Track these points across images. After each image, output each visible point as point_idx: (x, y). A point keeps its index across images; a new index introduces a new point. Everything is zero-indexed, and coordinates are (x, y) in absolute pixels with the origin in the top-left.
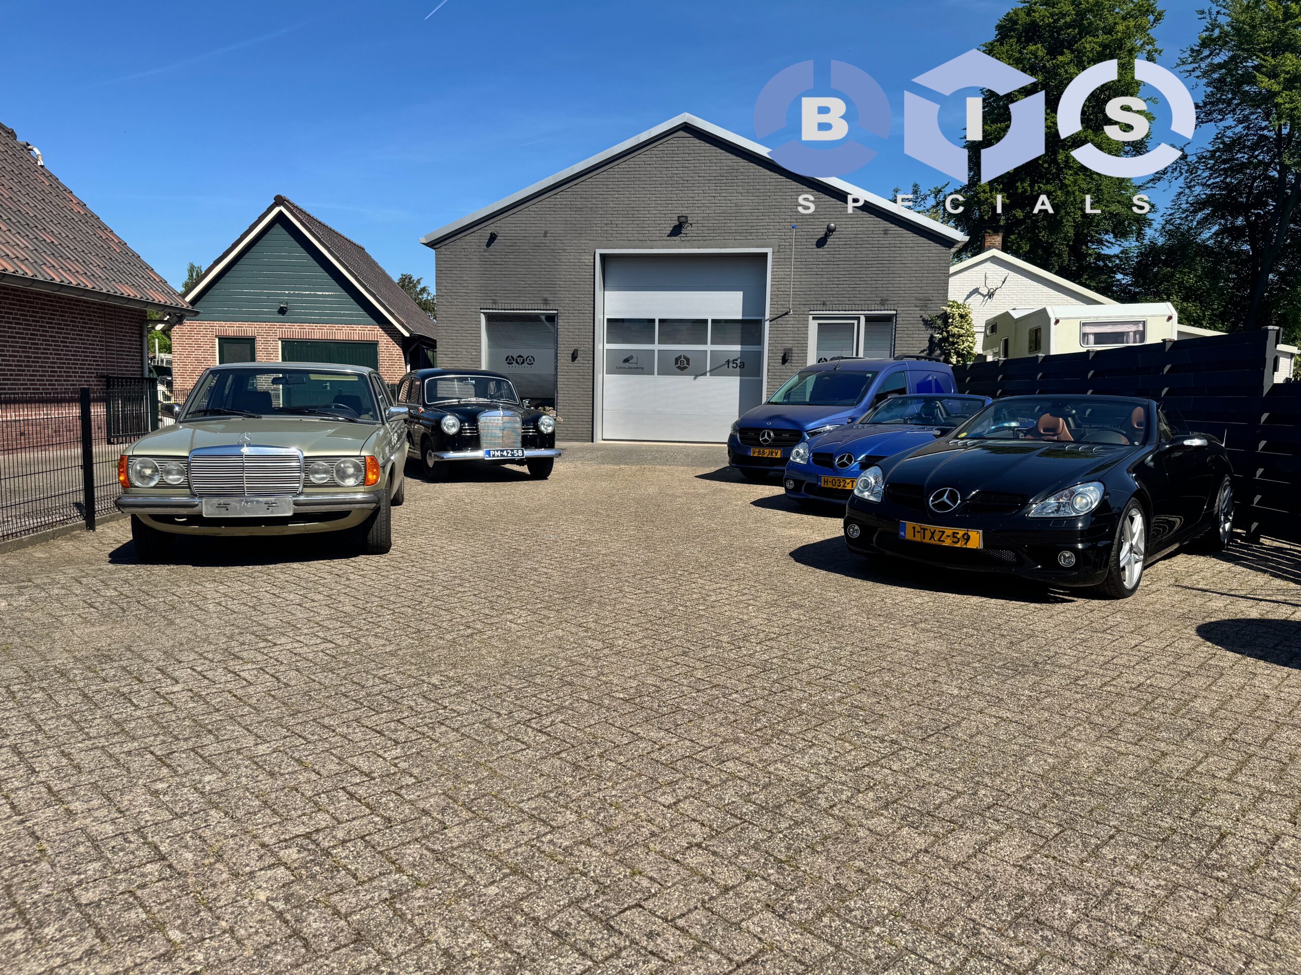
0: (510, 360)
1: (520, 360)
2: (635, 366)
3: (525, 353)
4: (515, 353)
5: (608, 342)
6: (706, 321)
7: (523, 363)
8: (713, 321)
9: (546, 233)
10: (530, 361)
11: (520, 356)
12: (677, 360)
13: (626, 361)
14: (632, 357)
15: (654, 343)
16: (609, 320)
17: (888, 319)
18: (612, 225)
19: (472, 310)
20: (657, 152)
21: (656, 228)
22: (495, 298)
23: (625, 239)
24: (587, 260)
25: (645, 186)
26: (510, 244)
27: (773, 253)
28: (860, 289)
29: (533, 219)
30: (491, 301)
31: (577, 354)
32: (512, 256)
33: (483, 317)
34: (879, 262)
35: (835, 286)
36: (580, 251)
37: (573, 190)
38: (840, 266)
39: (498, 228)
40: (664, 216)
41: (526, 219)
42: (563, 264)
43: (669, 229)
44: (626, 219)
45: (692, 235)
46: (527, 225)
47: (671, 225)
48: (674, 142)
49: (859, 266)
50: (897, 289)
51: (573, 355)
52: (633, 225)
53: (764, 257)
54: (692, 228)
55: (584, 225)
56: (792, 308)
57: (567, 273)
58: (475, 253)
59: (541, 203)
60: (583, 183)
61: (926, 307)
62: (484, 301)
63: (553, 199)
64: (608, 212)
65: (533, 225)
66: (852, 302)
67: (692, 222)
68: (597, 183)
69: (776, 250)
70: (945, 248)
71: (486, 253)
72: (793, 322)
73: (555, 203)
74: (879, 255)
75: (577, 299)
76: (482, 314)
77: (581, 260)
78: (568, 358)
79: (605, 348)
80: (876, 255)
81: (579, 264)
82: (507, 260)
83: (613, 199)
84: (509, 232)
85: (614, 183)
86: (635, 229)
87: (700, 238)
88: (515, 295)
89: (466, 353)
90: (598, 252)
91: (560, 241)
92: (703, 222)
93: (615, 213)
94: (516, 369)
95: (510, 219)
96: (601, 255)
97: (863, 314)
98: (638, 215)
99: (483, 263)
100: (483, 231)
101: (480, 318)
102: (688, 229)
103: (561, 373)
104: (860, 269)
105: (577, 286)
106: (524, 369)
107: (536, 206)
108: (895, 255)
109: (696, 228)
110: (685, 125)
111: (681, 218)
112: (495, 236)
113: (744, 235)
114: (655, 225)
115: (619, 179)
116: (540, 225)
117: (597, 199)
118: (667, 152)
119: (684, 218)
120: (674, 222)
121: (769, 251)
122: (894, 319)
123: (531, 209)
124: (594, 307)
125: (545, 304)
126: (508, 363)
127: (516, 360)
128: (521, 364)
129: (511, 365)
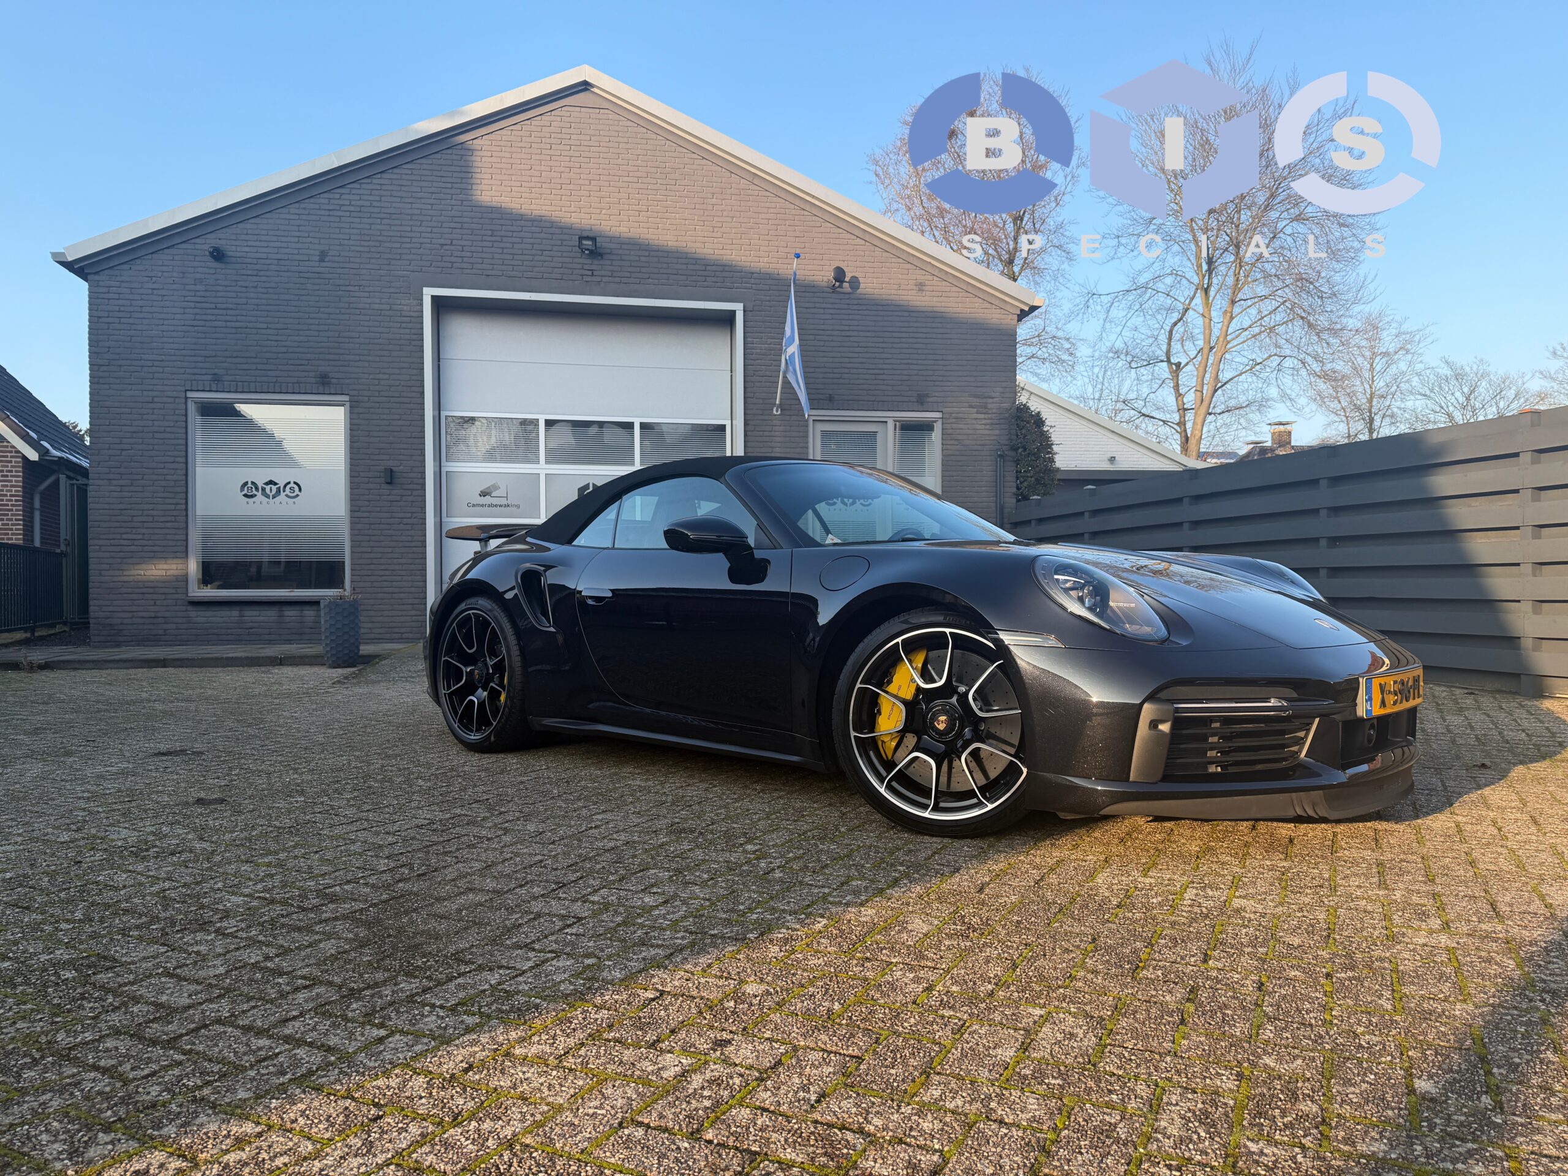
0: (249, 490)
2: (503, 501)
3: (282, 476)
4: (260, 476)
5: (449, 459)
6: (629, 426)
7: (278, 493)
8: (644, 426)
9: (323, 256)
10: (292, 491)
11: (271, 482)
12: (581, 491)
13: (484, 494)
14: (495, 487)
15: (537, 462)
16: (448, 419)
17: (927, 427)
18: (452, 248)
19: (169, 394)
20: (533, 128)
21: (537, 258)
22: (216, 371)
23: (480, 272)
24: (405, 308)
25: (513, 184)
26: (249, 272)
27: (744, 311)
28: (884, 377)
29: (296, 228)
30: (209, 377)
31: (390, 477)
32: (252, 295)
33: (192, 408)
34: (911, 335)
35: (846, 371)
36: (392, 290)
37: (375, 181)
38: (852, 339)
39: (223, 242)
40: (550, 236)
41: (282, 227)
42: (358, 312)
43: (561, 259)
44: (480, 238)
45: (603, 273)
46: (283, 239)
47: (565, 254)
48: (564, 113)
49: (881, 340)
50: (940, 378)
51: (382, 480)
52: (493, 250)
53: (727, 320)
54: (601, 262)
55: (398, 245)
56: (781, 404)
57: (367, 329)
58: (174, 287)
59: (312, 200)
60: (395, 171)
61: (985, 407)
62: (193, 377)
63: (338, 196)
64: (445, 225)
65: (296, 240)
66: (873, 398)
67: (602, 251)
68: (421, 172)
69: (749, 308)
70: (1010, 316)
71: (199, 287)
72: (782, 428)
73: (341, 202)
74: (912, 324)
75: (387, 376)
76: (189, 402)
77: (394, 307)
78: (371, 486)
79: (444, 470)
80: (906, 324)
81: (390, 313)
82: (244, 301)
83: (453, 202)
84: (247, 249)
85: (455, 175)
86: (496, 256)
87: (618, 280)
88: (259, 367)
89: (155, 477)
90: (428, 293)
91: (352, 271)
92: (620, 252)
93: (459, 225)
94: (261, 507)
95: (248, 226)
96: (433, 297)
97: (892, 417)
98: (502, 233)
99: (192, 305)
100: (192, 246)
101: (186, 410)
102: (596, 262)
103: (357, 514)
104: (884, 345)
105: (385, 353)
106: (280, 508)
107: (302, 206)
108: (934, 325)
109: (609, 262)
110: (585, 86)
111: (585, 242)
112: (218, 255)
113: (694, 278)
114: (534, 252)
115: (464, 169)
116: (309, 240)
117: (423, 201)
118: (552, 129)
119: (590, 243)
120: (570, 249)
121: (738, 307)
122: (938, 427)
123: (292, 211)
124: (423, 393)
125: (324, 384)
126: (245, 495)
127: (263, 489)
128: (274, 497)
129: (251, 500)
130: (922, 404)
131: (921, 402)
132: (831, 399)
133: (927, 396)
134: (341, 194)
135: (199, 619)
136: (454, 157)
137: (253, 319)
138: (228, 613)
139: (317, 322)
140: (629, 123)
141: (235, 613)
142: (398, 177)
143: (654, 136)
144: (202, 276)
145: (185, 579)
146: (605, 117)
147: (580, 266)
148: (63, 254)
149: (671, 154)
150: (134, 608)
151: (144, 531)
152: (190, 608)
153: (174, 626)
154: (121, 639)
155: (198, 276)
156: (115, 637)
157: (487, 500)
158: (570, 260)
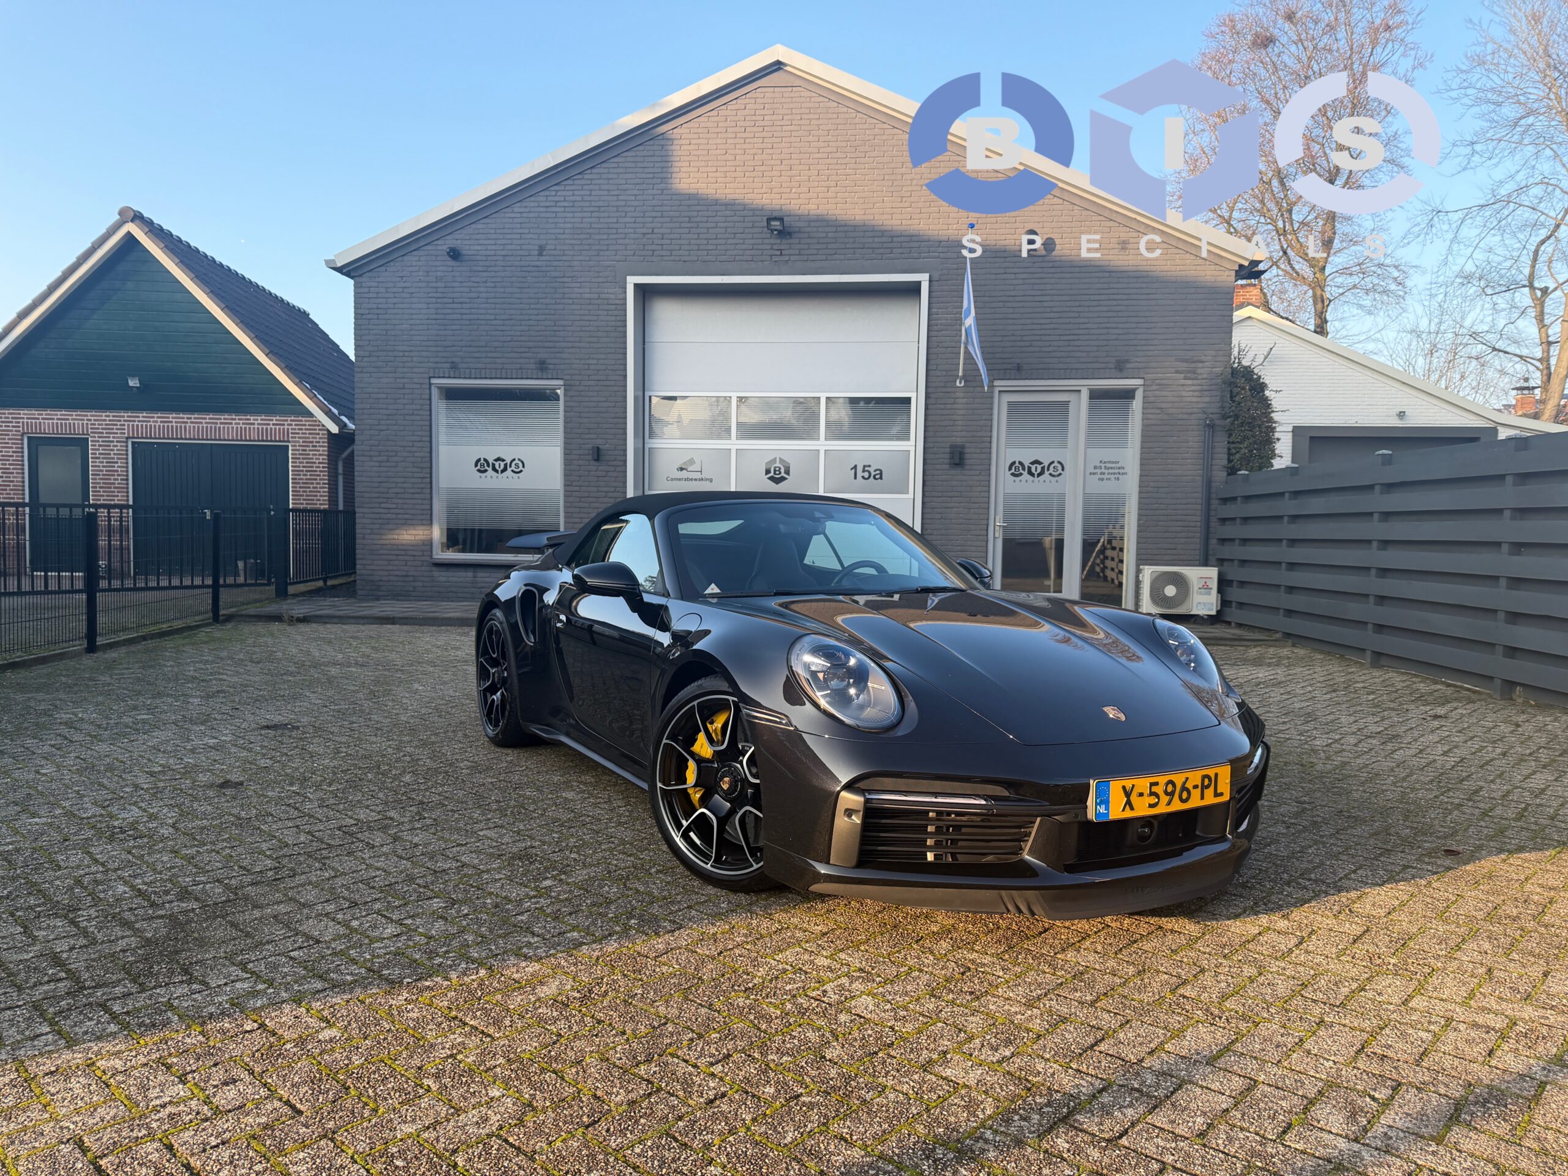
0: (482, 466)
1: (499, 466)
2: (698, 476)
3: (507, 453)
4: (490, 453)
5: (652, 436)
6: (816, 401)
7: (505, 469)
8: (829, 400)
9: (541, 250)
10: (517, 467)
11: (500, 459)
12: (769, 465)
13: (683, 466)
14: (692, 462)
15: (729, 438)
16: (652, 398)
18: (654, 236)
19: (416, 380)
20: (729, 113)
21: (729, 241)
22: (454, 359)
23: (677, 258)
24: (612, 296)
25: (710, 169)
26: (480, 269)
27: (930, 281)
28: (1079, 343)
29: (519, 226)
30: (448, 365)
31: (598, 455)
32: (482, 289)
33: (435, 392)
34: (1111, 297)
35: (1038, 338)
36: (600, 280)
37: (586, 177)
38: (1045, 304)
39: (459, 242)
40: (742, 219)
41: (507, 226)
42: (571, 301)
43: (752, 241)
44: (678, 225)
45: (791, 252)
46: (508, 236)
47: (755, 236)
48: (757, 95)
49: (1077, 304)
50: (1144, 342)
51: (590, 457)
52: (690, 236)
53: (913, 290)
54: (790, 241)
55: (605, 237)
56: (964, 376)
57: (578, 318)
58: (420, 284)
59: (532, 199)
60: (604, 165)
61: (1194, 373)
62: (435, 365)
63: (554, 193)
64: (647, 214)
65: (518, 236)
66: (1066, 366)
67: (791, 230)
68: (627, 165)
69: (936, 277)
70: (1227, 273)
71: (439, 284)
72: (964, 400)
73: (556, 199)
74: (1112, 286)
75: (595, 361)
76: (433, 387)
77: (602, 296)
78: (581, 462)
79: (647, 446)
80: (1106, 286)
81: (599, 301)
82: (475, 295)
83: (655, 192)
84: (478, 248)
85: (657, 165)
86: (693, 242)
87: (805, 258)
88: (489, 355)
89: (405, 454)
90: (632, 281)
91: (566, 264)
92: (809, 229)
93: (659, 214)
94: (492, 481)
95: (480, 226)
96: (637, 286)
97: (1086, 385)
98: (698, 219)
99: (434, 300)
100: (434, 247)
101: (430, 394)
102: (784, 241)
103: (570, 488)
104: (1080, 309)
105: (595, 340)
106: (506, 482)
107: (524, 204)
108: (1138, 285)
109: (797, 241)
110: (777, 66)
111: (773, 223)
112: (455, 254)
113: (880, 251)
114: (727, 235)
115: (664, 159)
116: (530, 236)
117: (629, 192)
118: (746, 112)
119: (777, 223)
120: (760, 230)
121: (924, 278)
122: (1139, 394)
123: (516, 210)
124: (625, 376)
125: (542, 370)
126: (479, 471)
127: (494, 465)
128: (503, 471)
129: (483, 475)
130: (1121, 370)
131: (1120, 368)
132: (1019, 368)
133: (1127, 361)
134: (557, 191)
135: (442, 579)
136: (656, 148)
137: (483, 311)
138: (464, 574)
139: (536, 312)
140: (821, 99)
141: (470, 574)
142: (606, 171)
143: (845, 109)
144: (441, 274)
145: (430, 543)
146: (797, 94)
147: (769, 247)
148: (333, 261)
149: (861, 126)
150: (390, 568)
151: (398, 501)
152: (434, 569)
153: (420, 584)
154: (381, 593)
155: (439, 274)
156: (376, 593)
157: (684, 474)
158: (760, 241)
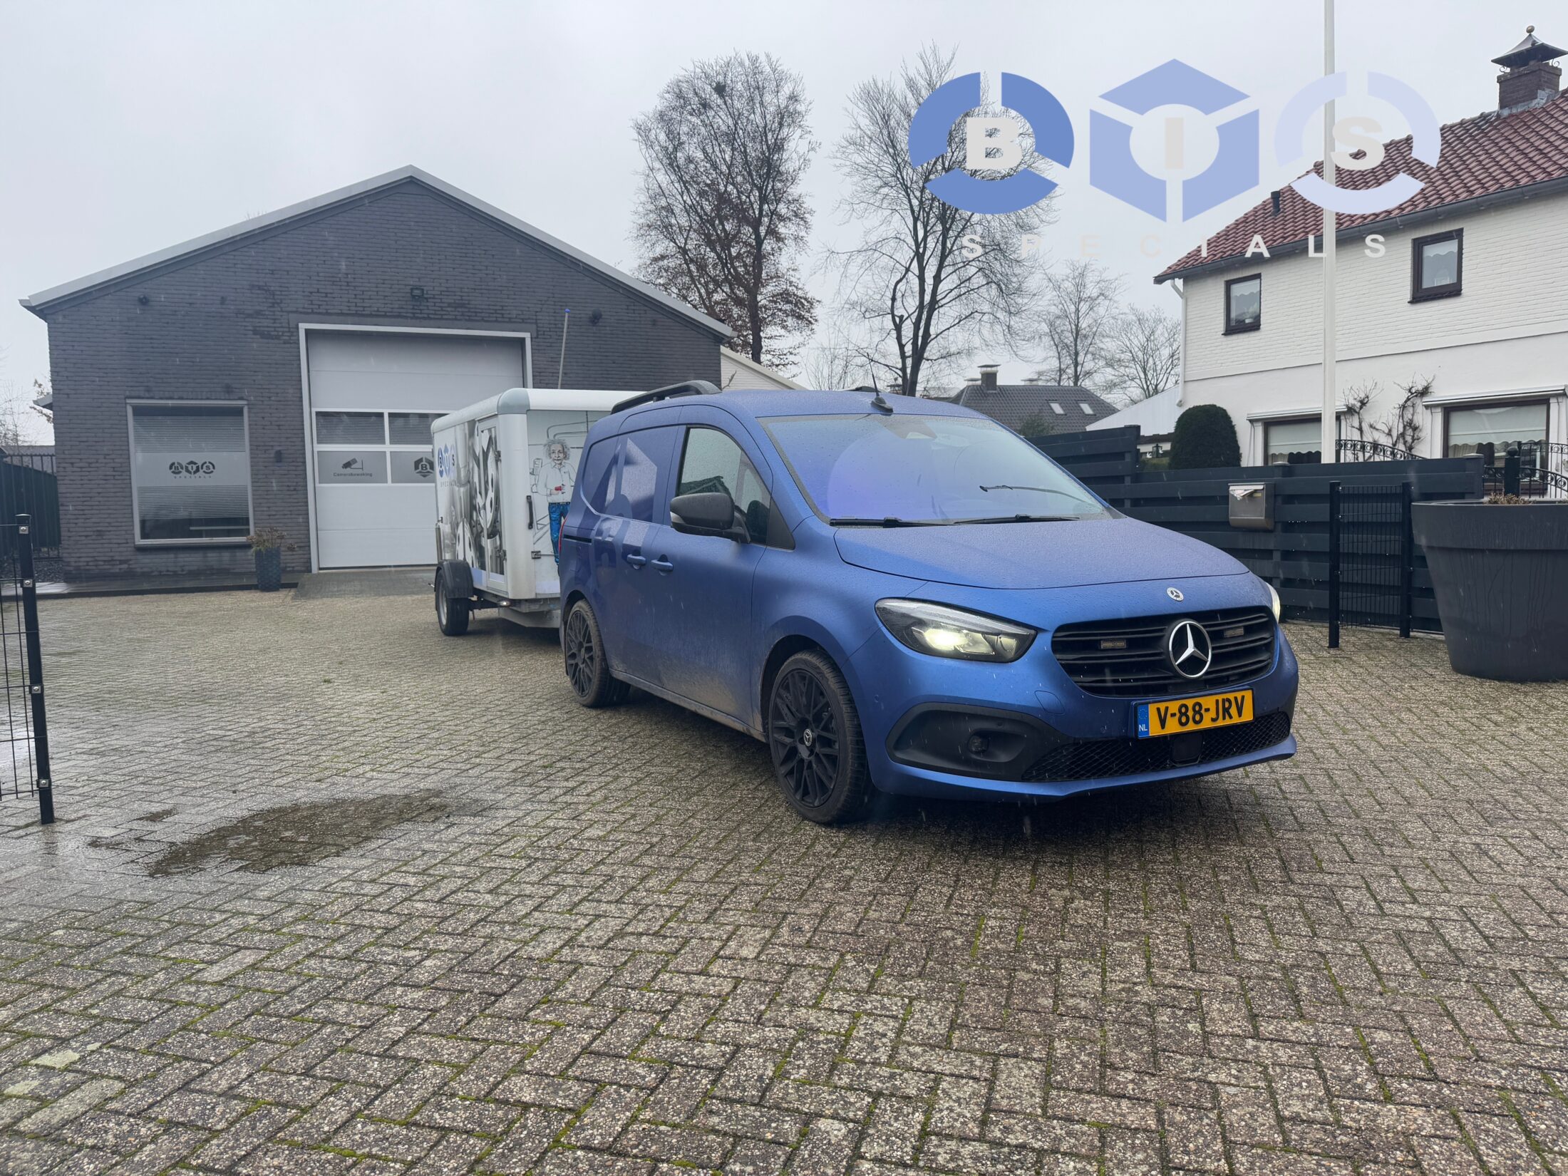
0: (175, 468)
1: (192, 468)
2: (360, 471)
3: (199, 458)
4: (183, 458)
5: (319, 442)
7: (197, 470)
10: (209, 468)
11: (191, 463)
12: (417, 463)
13: (347, 465)
14: (354, 461)
15: (383, 442)
16: (318, 414)
18: (319, 294)
19: (112, 400)
20: (374, 209)
21: (380, 301)
22: (149, 384)
23: (340, 312)
24: (286, 337)
25: (361, 248)
26: (166, 313)
27: (531, 338)
29: (202, 280)
30: (142, 388)
31: (280, 458)
32: (172, 329)
33: (129, 410)
34: (649, 355)
36: (276, 325)
39: (147, 291)
40: (389, 286)
41: (191, 280)
42: (251, 340)
43: (398, 302)
44: (338, 287)
45: (428, 311)
46: (193, 289)
47: (400, 299)
48: (396, 198)
49: (628, 359)
51: (273, 460)
52: (348, 296)
53: (520, 343)
54: (427, 304)
55: (279, 293)
57: (258, 352)
58: (113, 323)
59: (213, 260)
62: (131, 388)
64: (313, 278)
65: (203, 289)
67: (427, 296)
68: (293, 240)
69: (535, 336)
71: (131, 323)
73: (234, 262)
74: (649, 348)
75: (274, 386)
76: (127, 406)
78: (266, 464)
80: (645, 348)
81: (276, 341)
82: (165, 333)
83: (318, 262)
84: (166, 296)
85: (318, 242)
86: (351, 300)
87: (440, 316)
88: (180, 380)
89: (106, 460)
90: (303, 327)
91: (246, 312)
92: (441, 297)
93: (323, 279)
94: (186, 480)
95: (166, 280)
96: (308, 332)
98: (355, 284)
99: (126, 336)
100: (124, 295)
101: (125, 412)
102: (423, 304)
103: (257, 484)
104: (631, 362)
105: (274, 370)
106: (198, 480)
107: (206, 264)
109: (432, 304)
110: (410, 180)
111: (415, 291)
112: (144, 300)
113: (495, 315)
114: (378, 297)
116: (213, 289)
117: (296, 261)
118: (388, 210)
119: (418, 291)
120: (404, 295)
121: (527, 336)
123: (199, 268)
125: (228, 392)
126: (173, 472)
127: (187, 468)
128: (195, 472)
129: (178, 476)
134: (236, 256)
135: (145, 560)
137: (173, 346)
138: (166, 556)
139: (221, 347)
140: (444, 206)
141: (171, 555)
142: (276, 243)
143: (462, 215)
144: (133, 315)
145: (131, 533)
146: (426, 201)
147: (411, 307)
148: (28, 301)
149: (475, 228)
150: (95, 555)
151: (100, 499)
152: (136, 553)
155: (130, 315)
158: (404, 303)
